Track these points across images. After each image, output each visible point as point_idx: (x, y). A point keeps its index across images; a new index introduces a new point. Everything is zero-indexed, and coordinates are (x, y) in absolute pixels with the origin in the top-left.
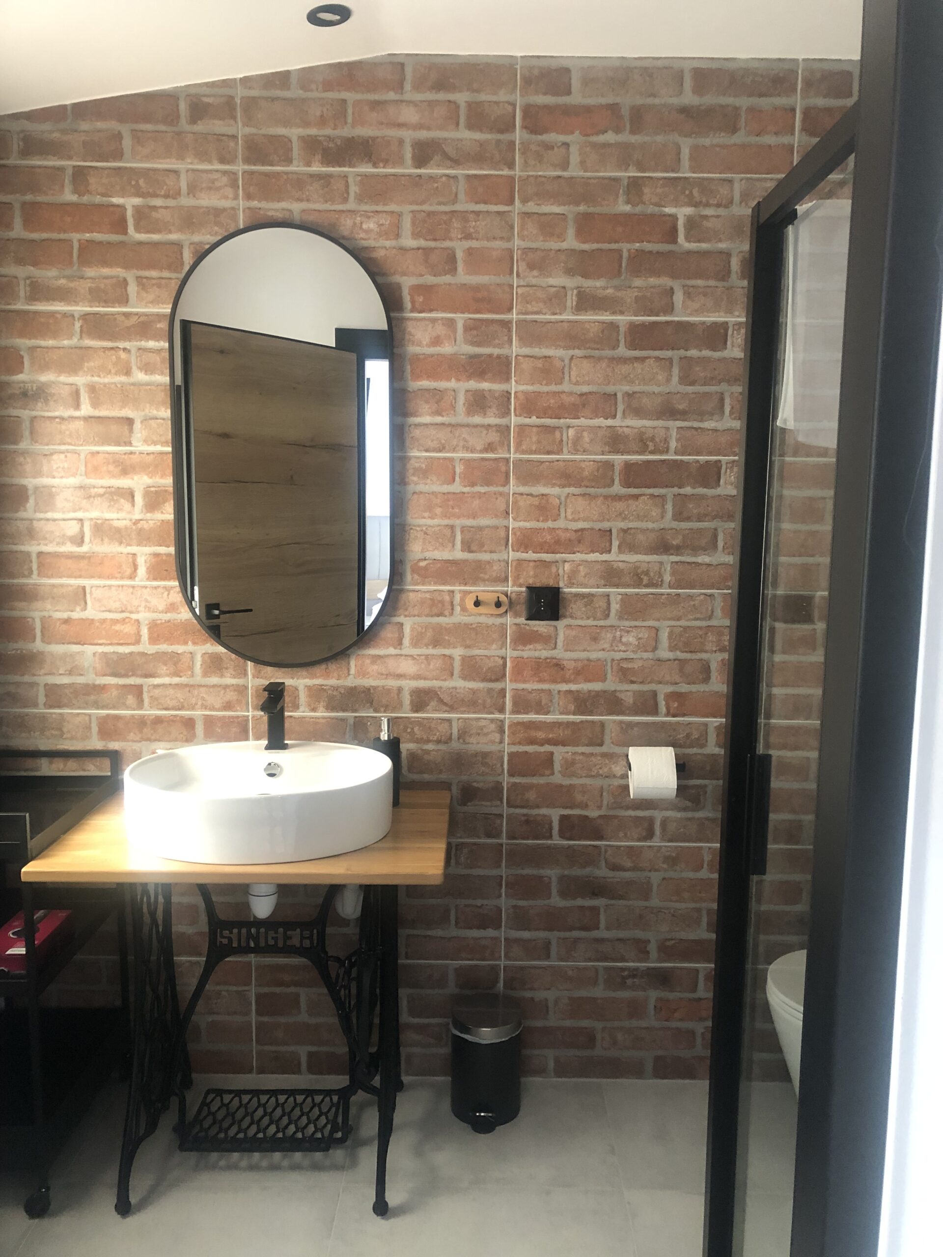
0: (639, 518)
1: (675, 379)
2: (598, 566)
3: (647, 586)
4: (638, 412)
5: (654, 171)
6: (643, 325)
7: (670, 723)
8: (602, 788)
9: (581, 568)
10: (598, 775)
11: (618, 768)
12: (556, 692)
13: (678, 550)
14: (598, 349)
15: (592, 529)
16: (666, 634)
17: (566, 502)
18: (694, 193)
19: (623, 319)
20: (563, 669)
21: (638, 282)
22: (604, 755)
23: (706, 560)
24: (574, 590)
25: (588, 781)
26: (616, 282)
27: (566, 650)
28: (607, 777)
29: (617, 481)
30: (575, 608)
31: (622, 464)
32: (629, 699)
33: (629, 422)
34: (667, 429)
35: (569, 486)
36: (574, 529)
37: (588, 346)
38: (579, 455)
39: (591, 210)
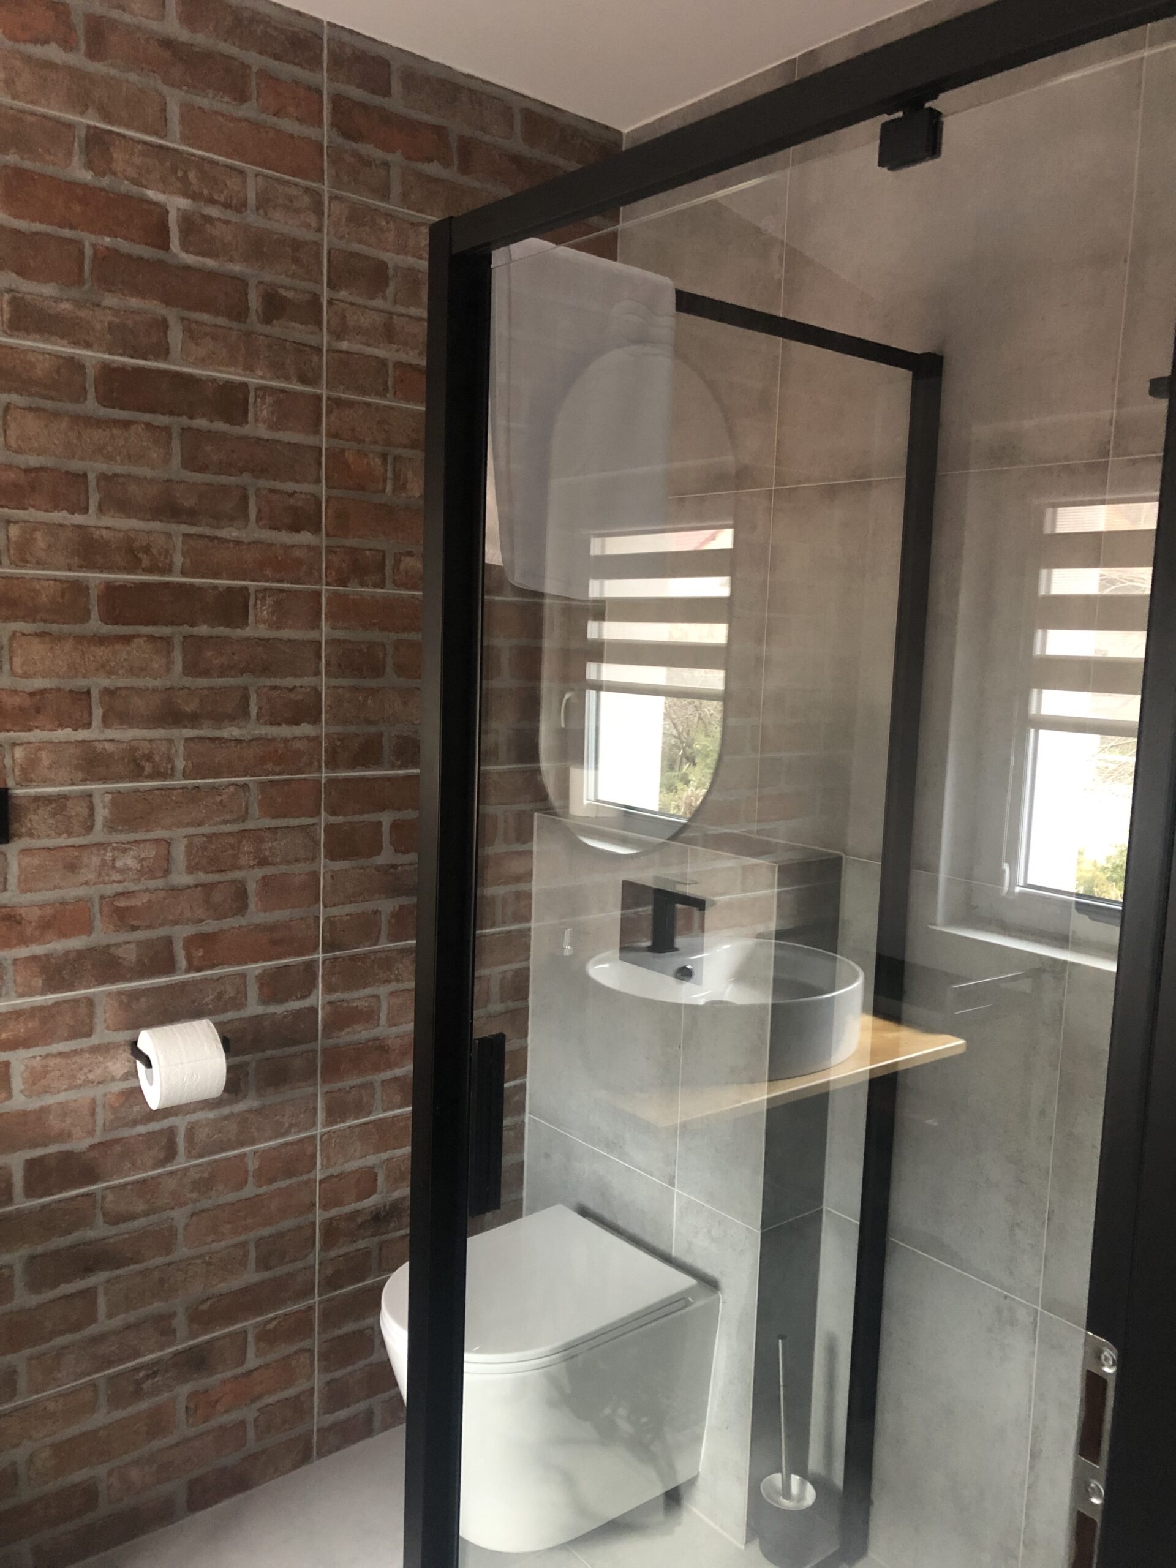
0: (132, 671)
1: (176, 460)
2: (72, 750)
3: (151, 777)
4: (124, 507)
5: (128, 126)
6: (122, 370)
7: (194, 982)
8: (94, 1100)
9: (43, 754)
10: (88, 1082)
11: (118, 1065)
12: (10, 962)
13: (193, 719)
14: (52, 398)
15: (59, 690)
16: (183, 848)
17: (11, 645)
18: (190, 177)
19: (92, 357)
20: (19, 923)
21: (111, 300)
22: (95, 1050)
23: (234, 733)
24: (32, 791)
25: (71, 1095)
26: (74, 293)
27: (23, 891)
28: (100, 1083)
29: (95, 614)
30: (36, 819)
31: (102, 587)
32: (129, 954)
33: (108, 521)
34: (169, 535)
35: (16, 619)
36: (28, 690)
37: (33, 390)
38: (30, 568)
39: (28, 165)
